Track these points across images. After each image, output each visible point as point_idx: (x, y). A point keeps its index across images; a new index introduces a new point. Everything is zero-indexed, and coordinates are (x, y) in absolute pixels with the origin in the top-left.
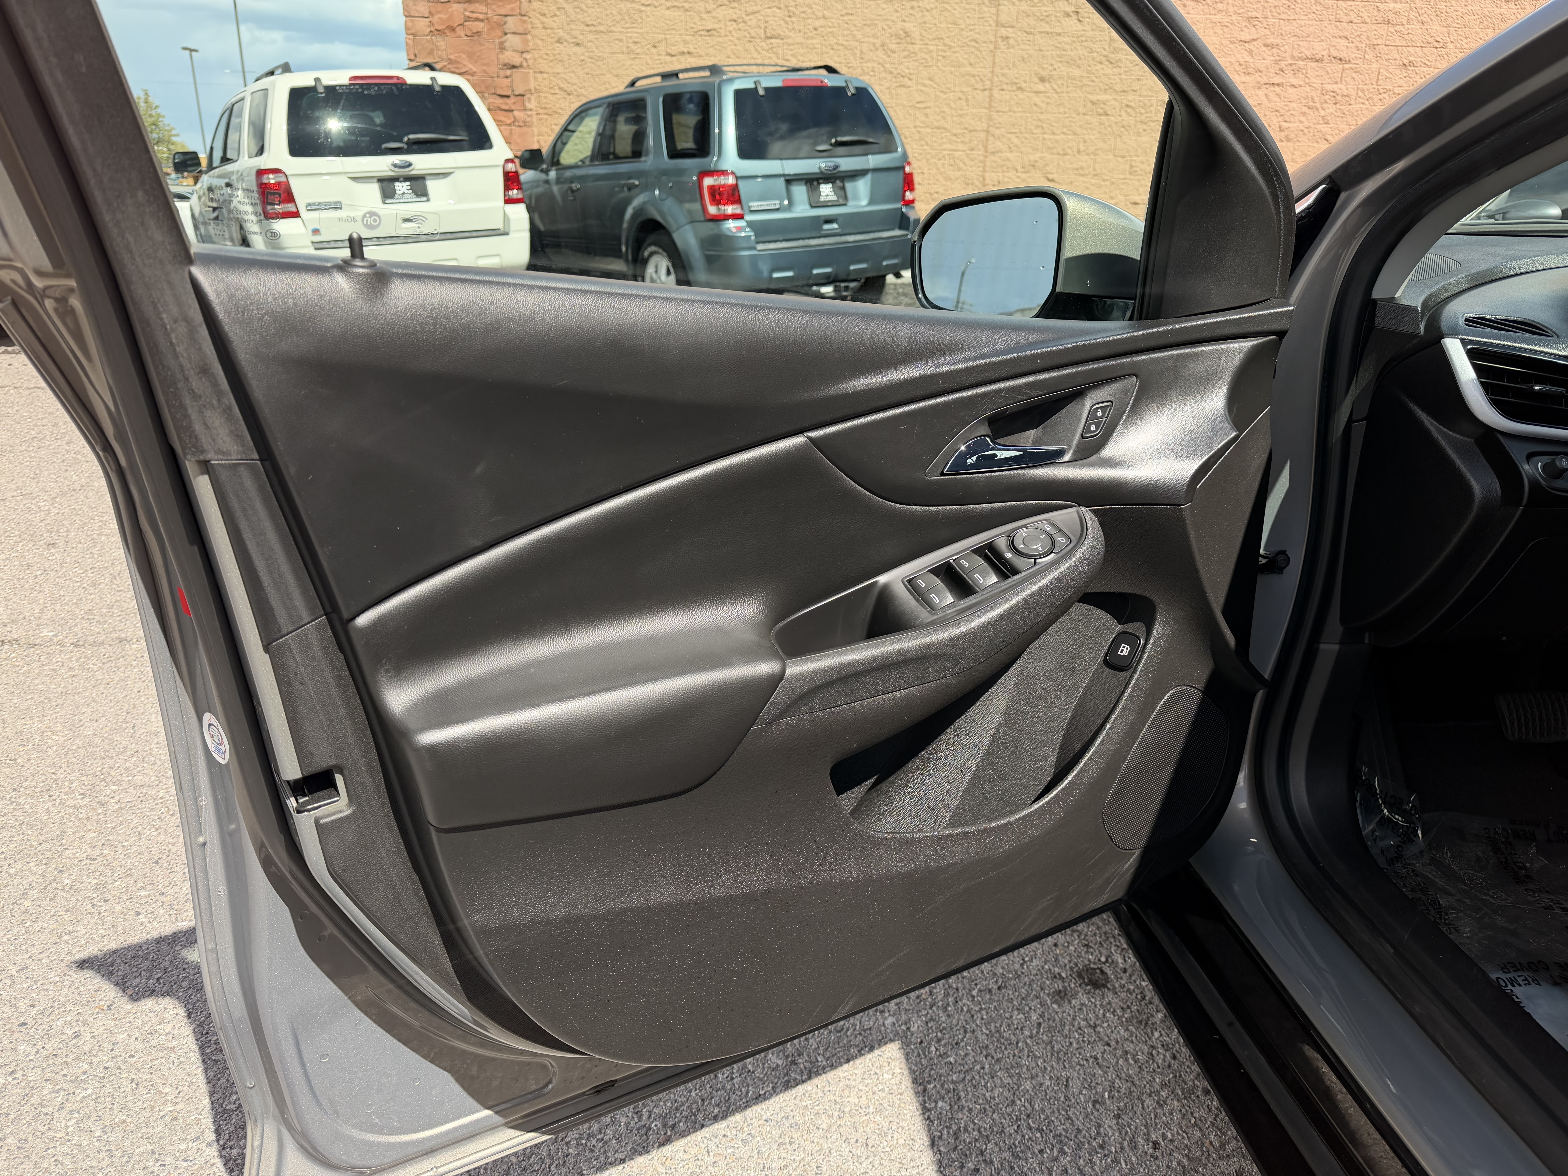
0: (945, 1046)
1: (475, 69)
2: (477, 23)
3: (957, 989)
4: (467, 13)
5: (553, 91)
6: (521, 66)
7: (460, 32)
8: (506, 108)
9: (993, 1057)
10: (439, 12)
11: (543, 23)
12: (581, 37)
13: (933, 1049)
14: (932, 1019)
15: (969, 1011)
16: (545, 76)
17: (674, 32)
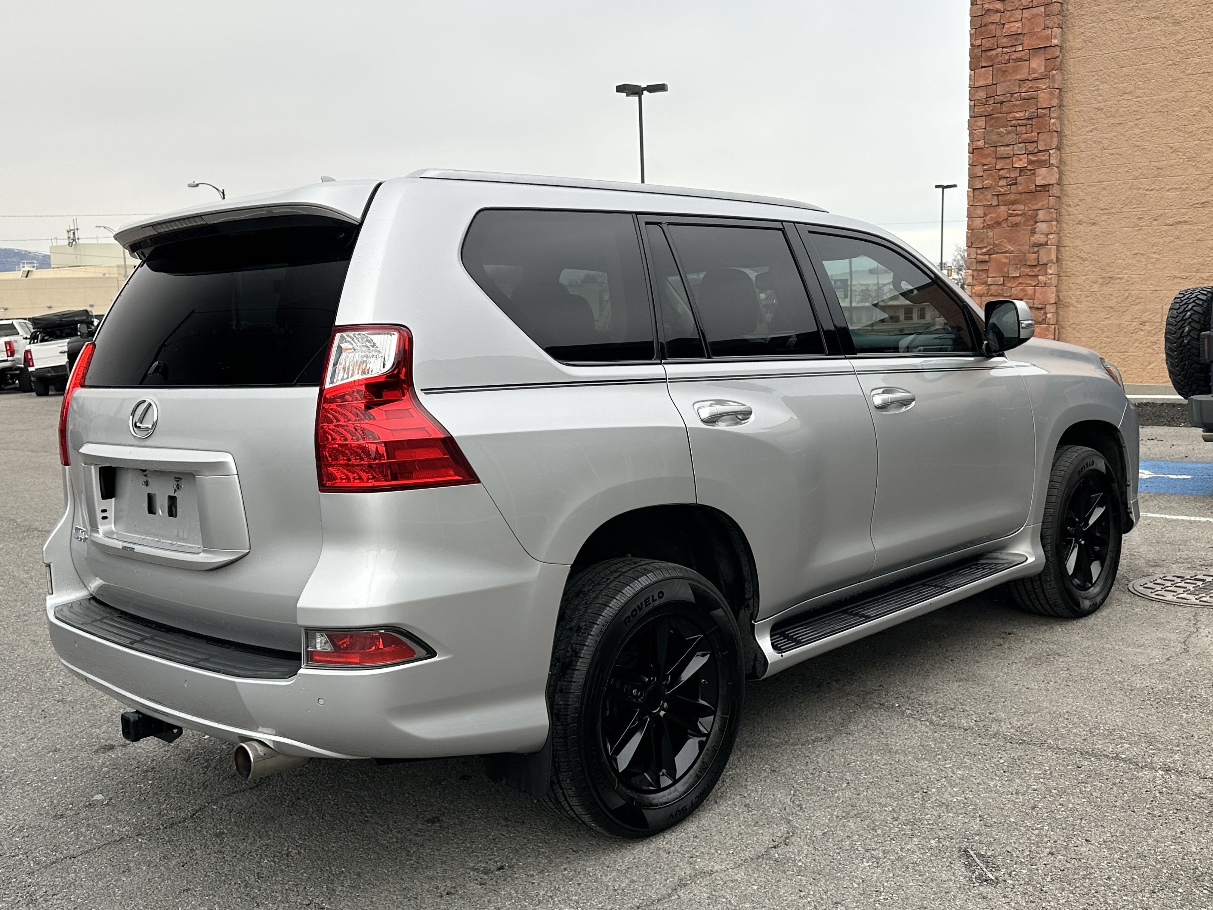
1: (1012, 249)
2: (1017, 217)
4: (1010, 212)
5: (1072, 259)
6: (1046, 244)
7: (1004, 225)
8: (1033, 274)
10: (991, 213)
11: (1068, 211)
12: (1097, 218)
16: (1067, 248)
17: (1173, 207)
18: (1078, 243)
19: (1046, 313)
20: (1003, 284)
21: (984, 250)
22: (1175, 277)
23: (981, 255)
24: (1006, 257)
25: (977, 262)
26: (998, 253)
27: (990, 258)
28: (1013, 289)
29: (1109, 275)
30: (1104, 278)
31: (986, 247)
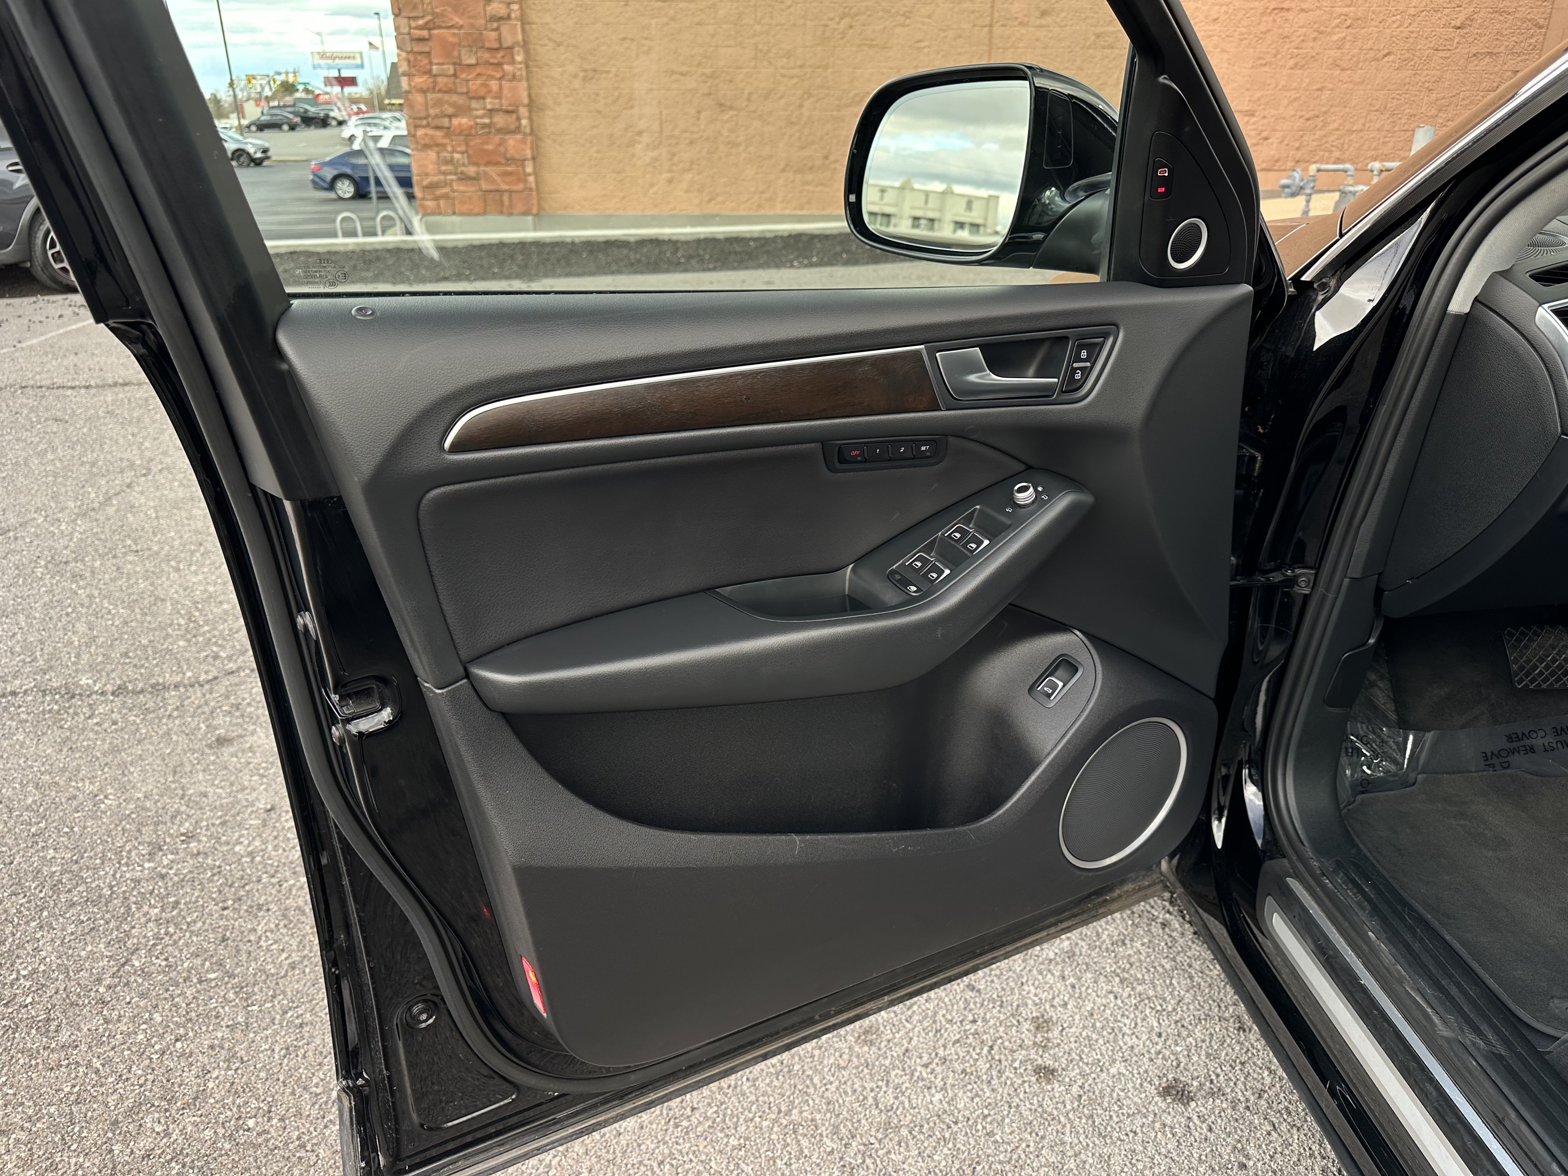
0: (991, 1123)
3: (1000, 1061)
5: (542, 43)
6: (508, 17)
8: (496, 61)
9: (1037, 1135)
13: (979, 1127)
14: (977, 1095)
15: (1012, 1084)
16: (534, 26)
18: (548, 19)
19: (519, 119)
20: (455, 75)
21: (421, 22)
22: (673, 72)
23: (416, 28)
24: (454, 35)
25: (412, 40)
26: (440, 27)
27: (430, 35)
28: (470, 83)
29: (593, 66)
30: (585, 71)
31: (422, 17)
